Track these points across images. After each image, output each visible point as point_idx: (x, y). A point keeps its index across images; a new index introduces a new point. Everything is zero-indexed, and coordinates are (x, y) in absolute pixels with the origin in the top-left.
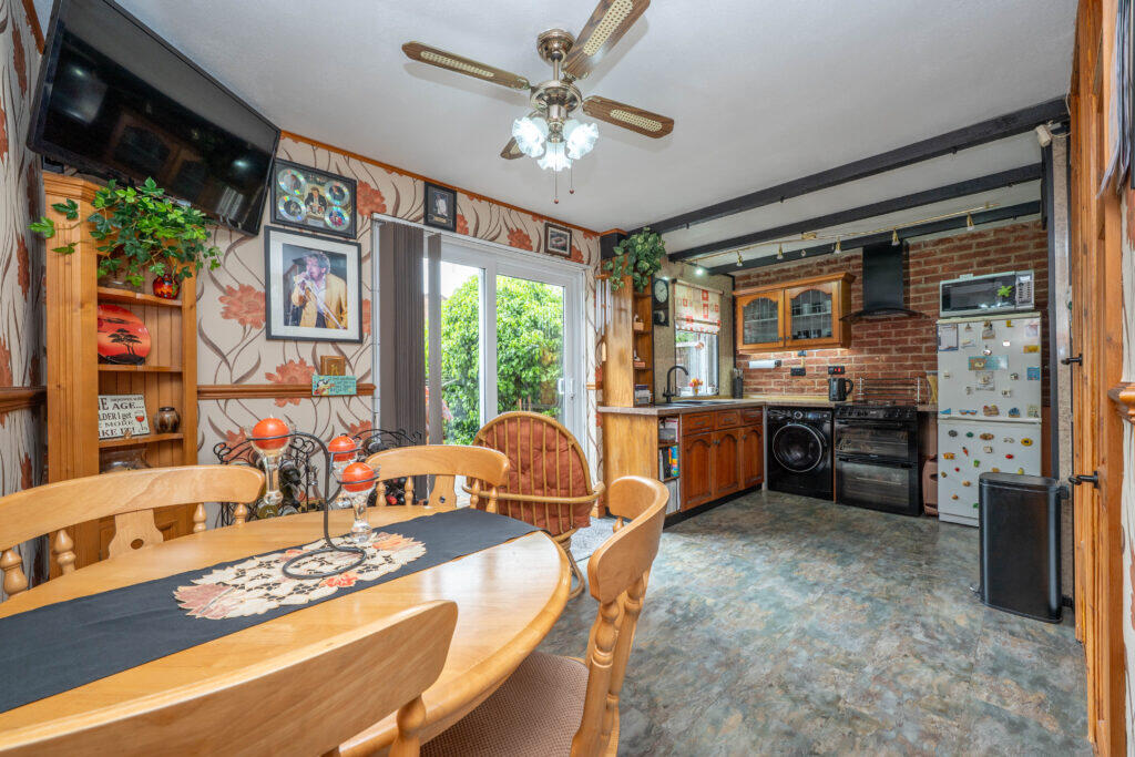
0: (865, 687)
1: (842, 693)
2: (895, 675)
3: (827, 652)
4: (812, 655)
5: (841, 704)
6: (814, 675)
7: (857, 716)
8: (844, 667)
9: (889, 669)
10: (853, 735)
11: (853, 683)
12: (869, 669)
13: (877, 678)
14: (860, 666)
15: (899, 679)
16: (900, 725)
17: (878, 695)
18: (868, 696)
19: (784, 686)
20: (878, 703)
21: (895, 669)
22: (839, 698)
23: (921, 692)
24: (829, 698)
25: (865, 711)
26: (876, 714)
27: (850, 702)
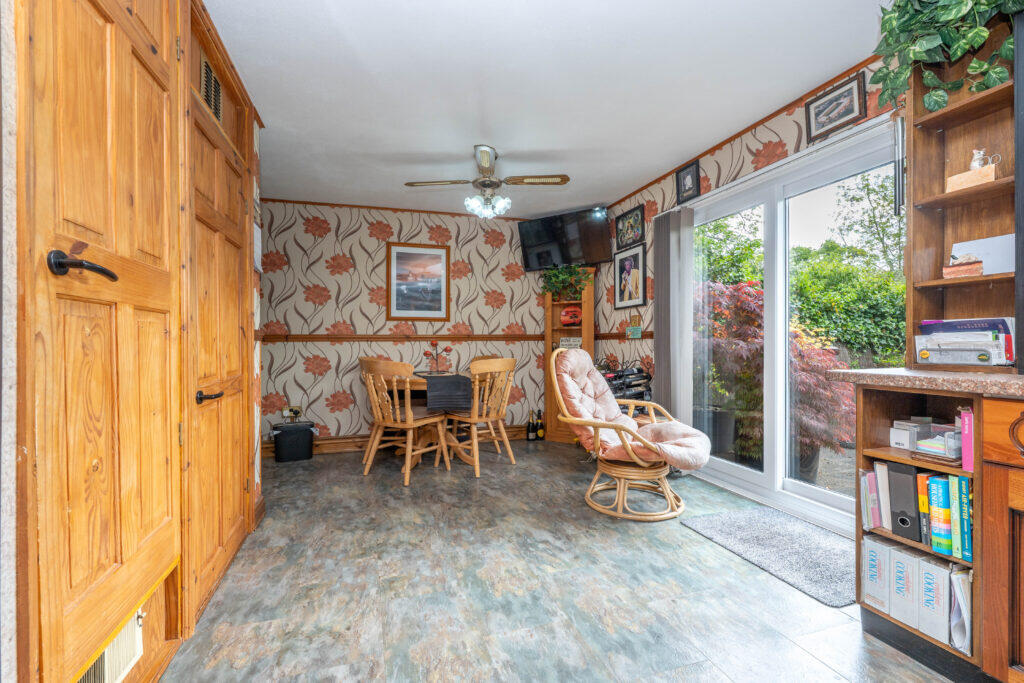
0: (368, 575)
1: (380, 563)
2: (351, 600)
3: (413, 586)
4: (420, 575)
5: (376, 556)
6: (405, 562)
7: (363, 555)
8: (391, 581)
9: (358, 602)
10: (360, 545)
11: (377, 573)
12: (373, 591)
13: (363, 587)
14: (382, 590)
15: (347, 598)
16: (336, 564)
17: (357, 575)
18: (363, 570)
19: (415, 546)
20: (356, 570)
21: (353, 605)
22: (379, 558)
23: (327, 596)
24: (385, 555)
25: (360, 560)
26: (353, 562)
27: (372, 559)
